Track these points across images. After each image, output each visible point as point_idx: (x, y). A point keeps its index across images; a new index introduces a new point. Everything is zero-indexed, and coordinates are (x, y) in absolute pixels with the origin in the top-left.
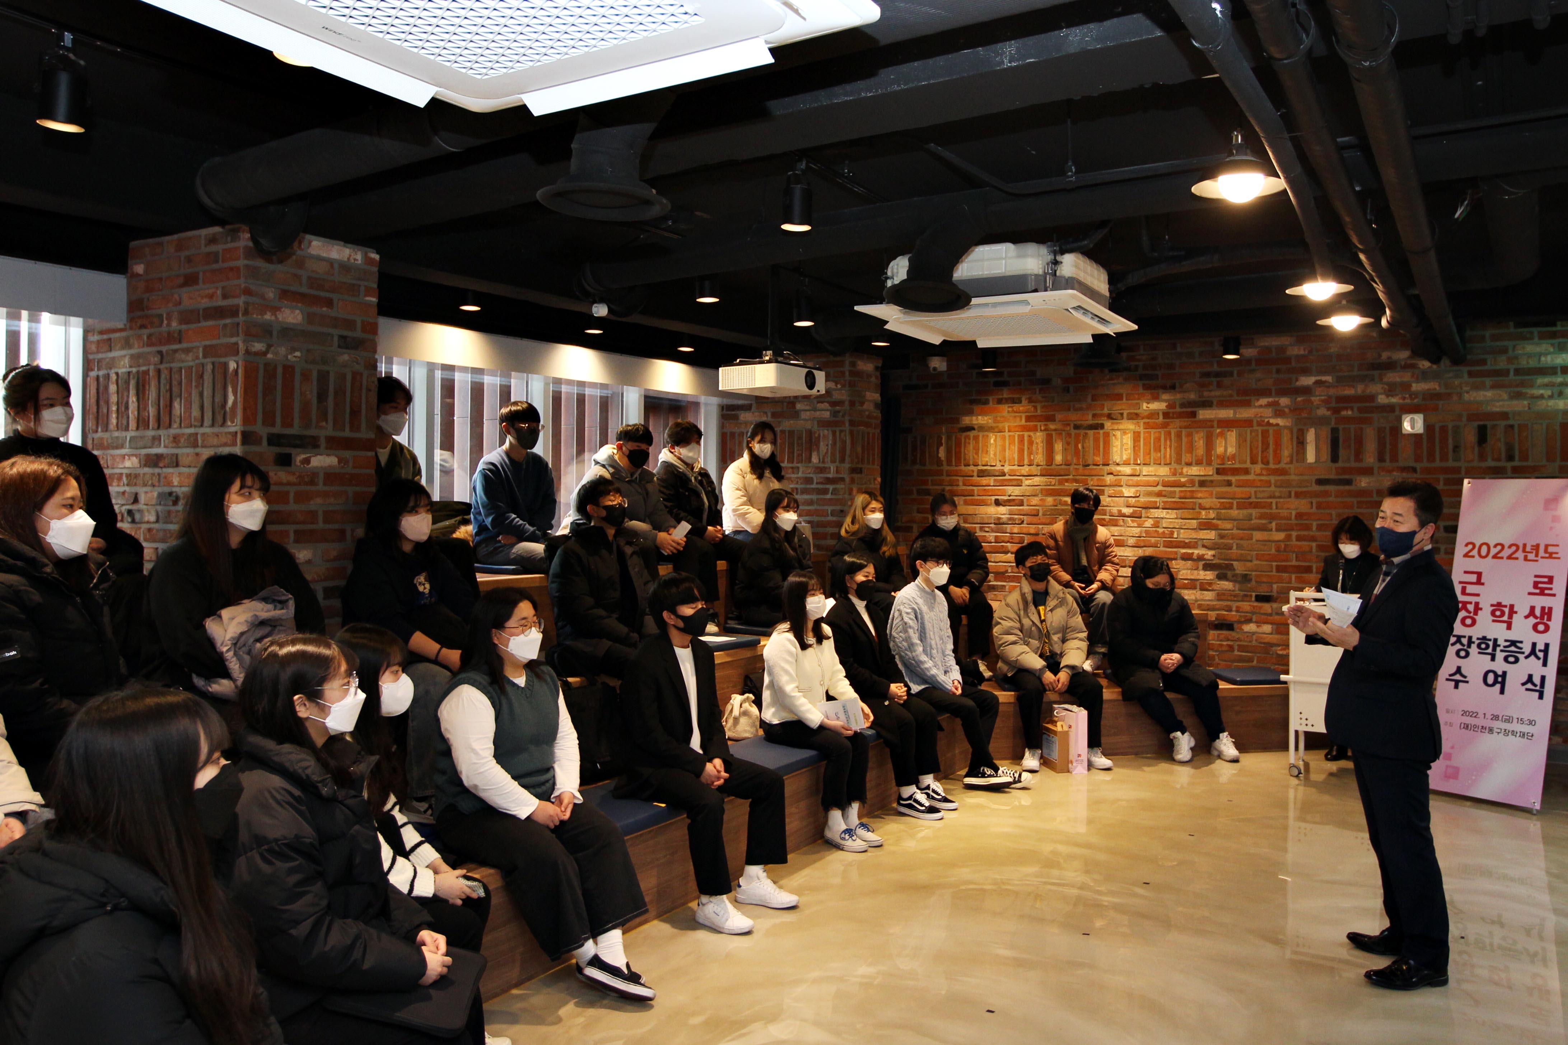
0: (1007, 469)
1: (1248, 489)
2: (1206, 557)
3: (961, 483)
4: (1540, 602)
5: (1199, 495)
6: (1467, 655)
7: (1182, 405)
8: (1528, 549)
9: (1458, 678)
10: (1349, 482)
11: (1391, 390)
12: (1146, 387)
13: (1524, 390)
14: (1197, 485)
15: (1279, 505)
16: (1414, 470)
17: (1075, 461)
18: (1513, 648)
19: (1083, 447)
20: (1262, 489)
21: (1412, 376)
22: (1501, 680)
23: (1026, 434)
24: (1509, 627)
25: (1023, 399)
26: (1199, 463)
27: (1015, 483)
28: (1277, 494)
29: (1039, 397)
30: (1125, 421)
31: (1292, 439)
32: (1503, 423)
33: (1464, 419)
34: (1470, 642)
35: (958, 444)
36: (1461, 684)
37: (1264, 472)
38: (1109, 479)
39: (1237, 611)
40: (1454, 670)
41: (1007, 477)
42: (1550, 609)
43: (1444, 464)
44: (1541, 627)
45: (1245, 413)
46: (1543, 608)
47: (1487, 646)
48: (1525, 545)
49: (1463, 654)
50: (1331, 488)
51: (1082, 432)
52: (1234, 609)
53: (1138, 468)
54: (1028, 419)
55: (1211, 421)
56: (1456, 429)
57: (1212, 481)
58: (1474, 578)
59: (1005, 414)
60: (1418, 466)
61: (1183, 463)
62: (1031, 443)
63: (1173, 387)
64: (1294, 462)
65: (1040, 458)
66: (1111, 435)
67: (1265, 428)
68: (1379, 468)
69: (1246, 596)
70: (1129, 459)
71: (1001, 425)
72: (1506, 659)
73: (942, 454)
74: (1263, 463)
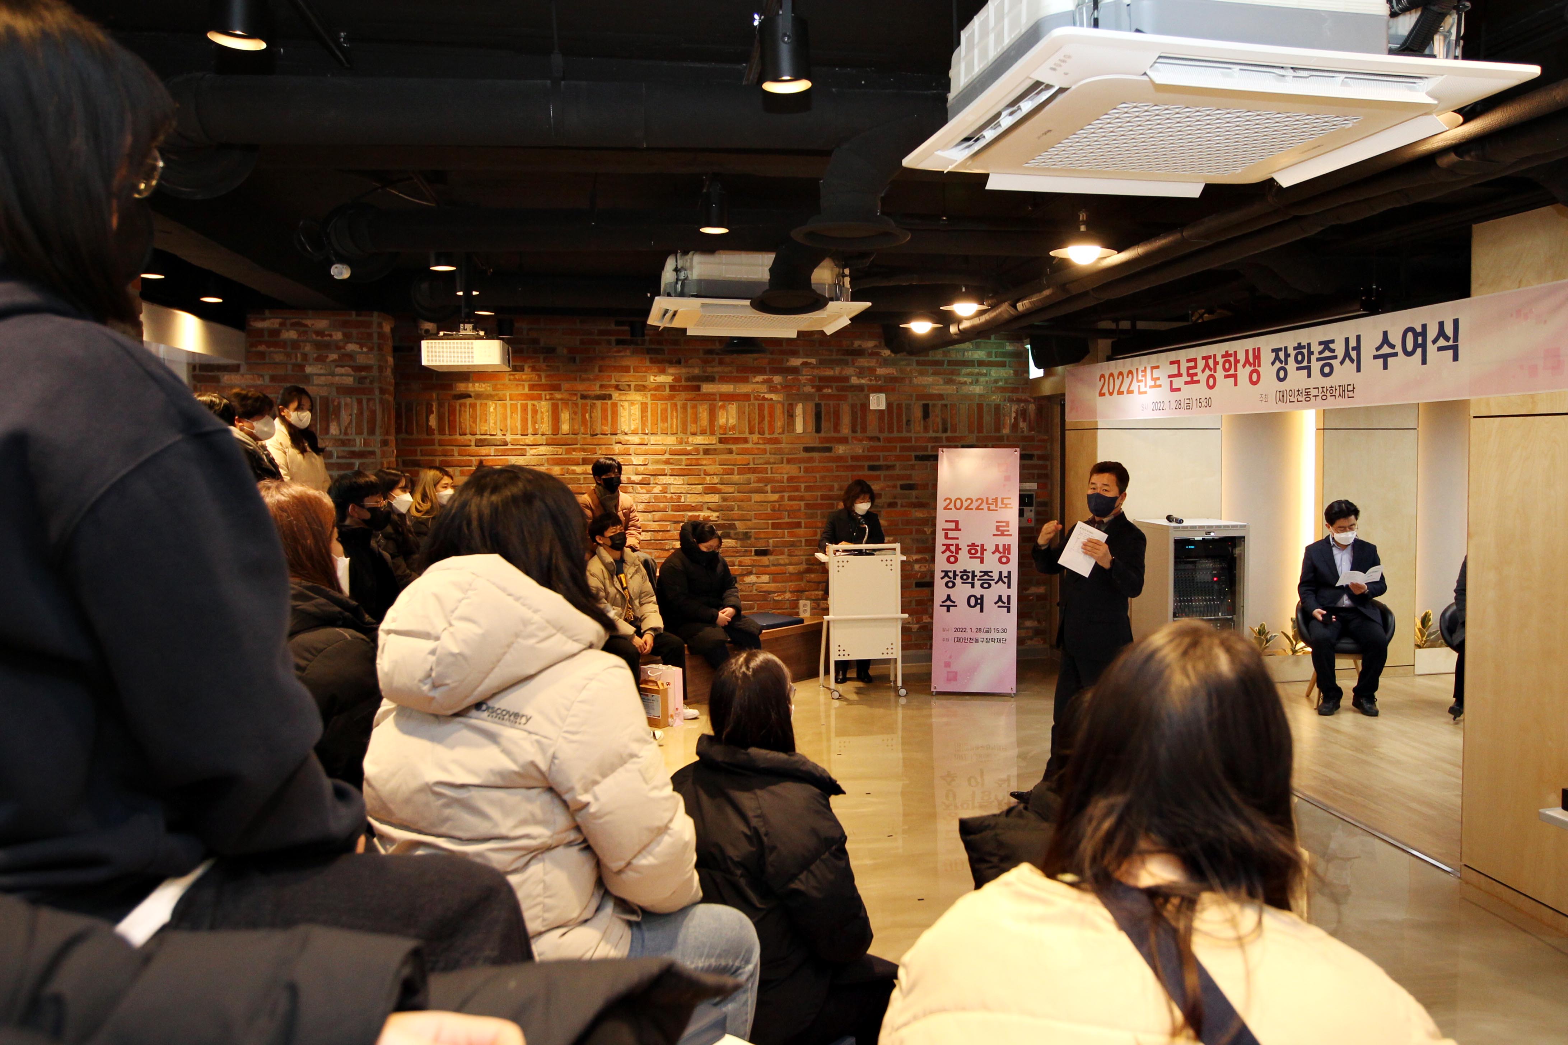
0: (509, 438)
1: (747, 457)
2: (711, 518)
3: (456, 454)
4: (1002, 541)
5: (704, 462)
6: (954, 585)
7: (688, 379)
8: (990, 502)
9: (949, 604)
10: (829, 449)
11: (861, 373)
12: (652, 361)
13: (954, 378)
14: (702, 453)
15: (774, 470)
16: (879, 439)
17: (582, 430)
18: (986, 577)
19: (591, 417)
20: (758, 456)
21: (877, 363)
22: (980, 602)
23: (530, 403)
24: (982, 562)
25: (526, 368)
26: (703, 433)
27: (519, 452)
28: (772, 461)
29: (543, 366)
30: (632, 392)
31: (783, 412)
32: (941, 402)
33: (914, 399)
34: (955, 575)
35: (452, 412)
36: (951, 608)
37: (761, 442)
38: (617, 448)
39: (739, 565)
40: (945, 598)
41: (510, 447)
42: (1009, 545)
43: (899, 435)
44: (1004, 560)
45: (744, 388)
46: (1004, 546)
47: (967, 577)
48: (987, 499)
49: (950, 584)
50: (815, 455)
51: (589, 402)
52: (737, 563)
53: (646, 437)
54: (532, 388)
55: (713, 394)
56: (908, 407)
57: (715, 449)
58: (953, 526)
59: (507, 381)
60: (882, 436)
61: (689, 433)
62: (535, 412)
63: (679, 362)
64: (786, 432)
65: (545, 427)
66: (619, 405)
67: (761, 402)
68: (852, 437)
69: (746, 551)
70: (637, 429)
71: (501, 393)
72: (982, 586)
73: (433, 421)
74: (759, 433)
